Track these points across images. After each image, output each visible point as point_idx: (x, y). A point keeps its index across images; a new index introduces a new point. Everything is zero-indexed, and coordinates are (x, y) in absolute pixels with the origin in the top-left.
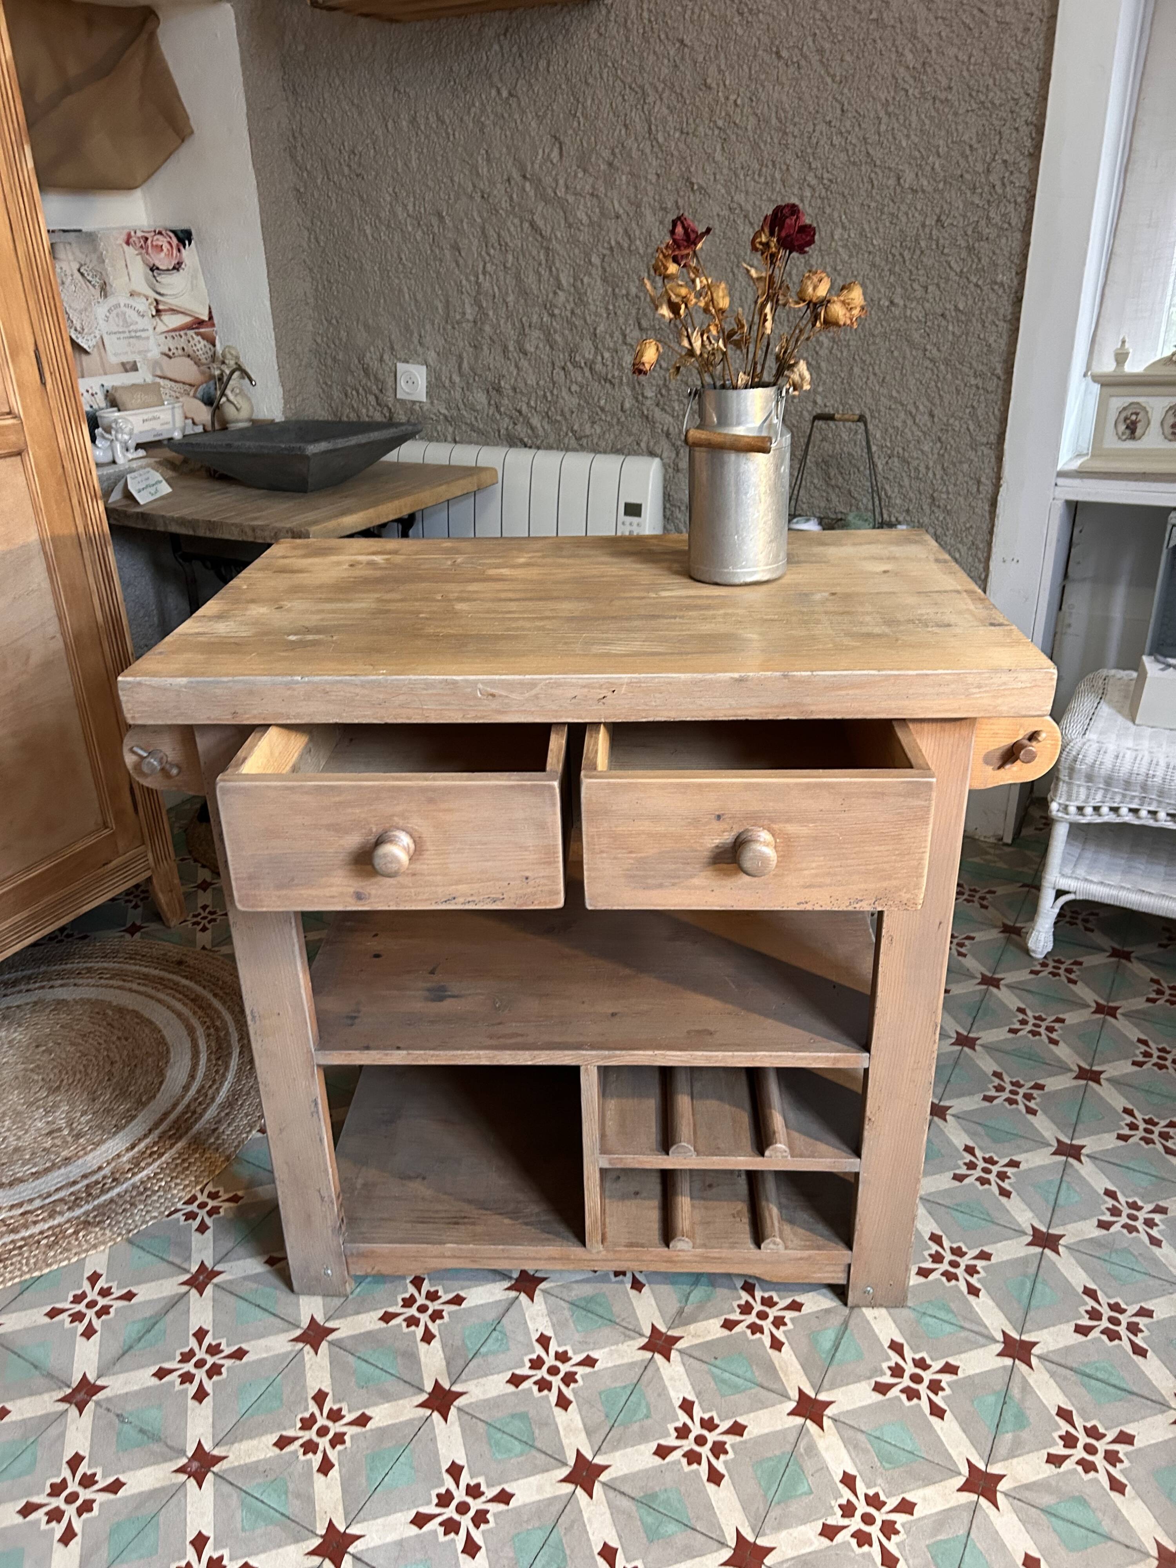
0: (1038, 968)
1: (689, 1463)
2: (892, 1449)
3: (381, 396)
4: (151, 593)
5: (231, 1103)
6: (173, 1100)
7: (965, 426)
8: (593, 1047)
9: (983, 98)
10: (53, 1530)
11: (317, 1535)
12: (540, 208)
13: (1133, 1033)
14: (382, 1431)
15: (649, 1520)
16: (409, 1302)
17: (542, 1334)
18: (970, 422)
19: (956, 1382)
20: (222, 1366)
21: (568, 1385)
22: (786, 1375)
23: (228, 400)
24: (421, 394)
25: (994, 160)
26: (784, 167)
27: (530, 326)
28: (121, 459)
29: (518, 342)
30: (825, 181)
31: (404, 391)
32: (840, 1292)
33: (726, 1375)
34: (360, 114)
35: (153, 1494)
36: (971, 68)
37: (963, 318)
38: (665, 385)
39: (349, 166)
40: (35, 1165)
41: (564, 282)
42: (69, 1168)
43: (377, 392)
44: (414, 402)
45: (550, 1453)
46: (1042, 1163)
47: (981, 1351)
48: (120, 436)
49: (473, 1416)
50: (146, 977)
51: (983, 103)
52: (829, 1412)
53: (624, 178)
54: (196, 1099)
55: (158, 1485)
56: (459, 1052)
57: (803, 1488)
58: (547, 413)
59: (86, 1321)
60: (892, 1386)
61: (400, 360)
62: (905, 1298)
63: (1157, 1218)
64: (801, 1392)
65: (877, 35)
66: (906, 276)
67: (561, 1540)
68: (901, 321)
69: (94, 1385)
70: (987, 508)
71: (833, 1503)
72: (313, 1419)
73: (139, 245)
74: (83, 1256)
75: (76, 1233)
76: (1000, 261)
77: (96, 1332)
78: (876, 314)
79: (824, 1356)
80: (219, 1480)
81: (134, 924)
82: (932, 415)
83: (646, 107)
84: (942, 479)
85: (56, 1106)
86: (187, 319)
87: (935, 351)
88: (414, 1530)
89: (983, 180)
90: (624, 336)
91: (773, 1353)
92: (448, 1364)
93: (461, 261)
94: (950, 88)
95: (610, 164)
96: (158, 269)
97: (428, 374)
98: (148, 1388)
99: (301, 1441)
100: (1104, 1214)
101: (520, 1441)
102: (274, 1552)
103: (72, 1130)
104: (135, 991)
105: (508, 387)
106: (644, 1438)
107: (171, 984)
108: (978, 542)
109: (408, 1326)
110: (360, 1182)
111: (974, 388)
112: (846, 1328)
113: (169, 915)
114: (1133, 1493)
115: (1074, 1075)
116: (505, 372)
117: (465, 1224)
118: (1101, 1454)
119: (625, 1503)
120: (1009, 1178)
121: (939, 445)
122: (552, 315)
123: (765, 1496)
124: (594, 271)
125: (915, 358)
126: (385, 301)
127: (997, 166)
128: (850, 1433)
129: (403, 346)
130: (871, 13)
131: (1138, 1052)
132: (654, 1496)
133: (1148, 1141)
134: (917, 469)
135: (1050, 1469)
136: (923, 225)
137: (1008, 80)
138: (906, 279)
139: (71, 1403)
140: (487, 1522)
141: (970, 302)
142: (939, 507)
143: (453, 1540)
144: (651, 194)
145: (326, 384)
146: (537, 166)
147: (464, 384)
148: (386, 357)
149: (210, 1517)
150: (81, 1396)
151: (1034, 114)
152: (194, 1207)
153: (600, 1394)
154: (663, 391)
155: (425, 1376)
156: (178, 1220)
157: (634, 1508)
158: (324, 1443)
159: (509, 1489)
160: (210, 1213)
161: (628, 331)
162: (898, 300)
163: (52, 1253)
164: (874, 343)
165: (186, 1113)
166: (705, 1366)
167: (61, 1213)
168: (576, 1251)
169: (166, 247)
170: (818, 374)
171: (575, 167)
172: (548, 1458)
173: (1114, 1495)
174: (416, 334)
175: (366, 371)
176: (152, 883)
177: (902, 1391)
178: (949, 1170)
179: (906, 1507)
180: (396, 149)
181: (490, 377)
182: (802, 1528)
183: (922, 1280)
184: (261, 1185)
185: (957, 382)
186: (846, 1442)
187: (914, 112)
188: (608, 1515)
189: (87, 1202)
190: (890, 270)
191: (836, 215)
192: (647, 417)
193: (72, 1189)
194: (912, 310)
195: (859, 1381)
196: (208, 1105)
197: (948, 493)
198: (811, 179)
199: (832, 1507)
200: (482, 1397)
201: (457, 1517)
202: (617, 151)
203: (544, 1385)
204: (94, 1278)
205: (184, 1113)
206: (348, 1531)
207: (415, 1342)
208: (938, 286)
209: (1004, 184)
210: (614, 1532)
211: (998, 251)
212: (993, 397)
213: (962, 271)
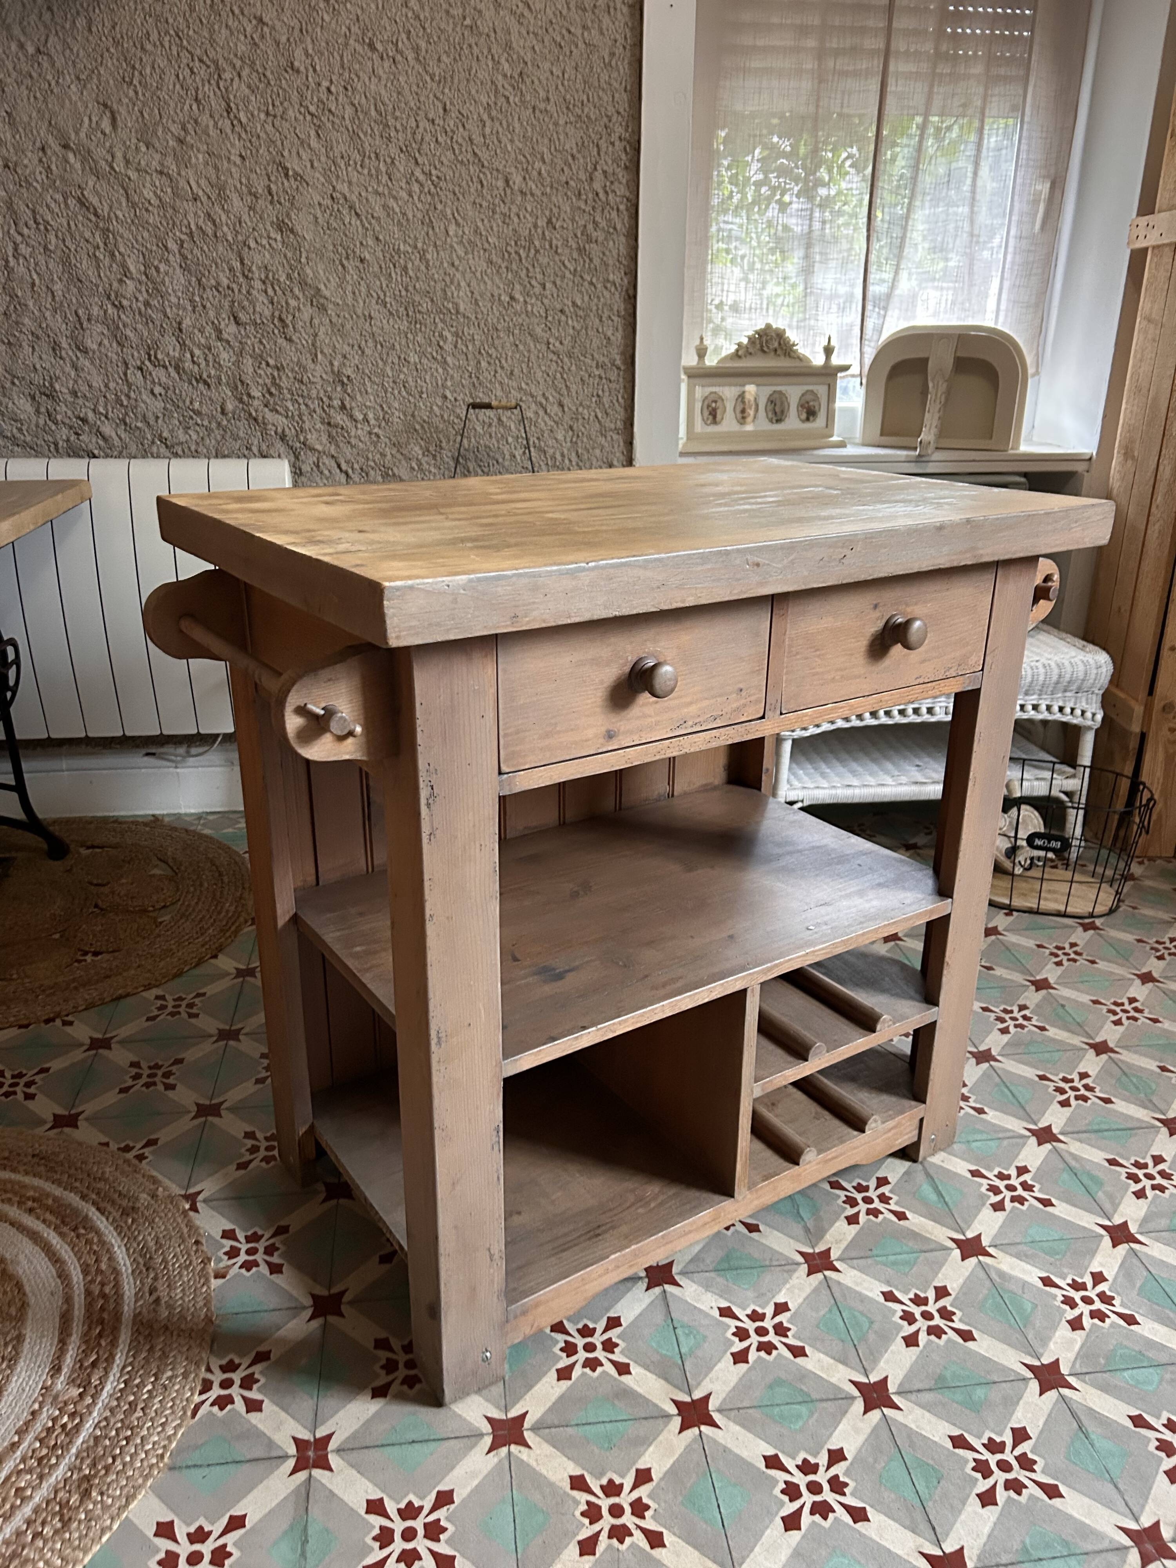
1: (938, 1337)
2: (1050, 1244)
6: (59, 1298)
7: (593, 414)
9: (580, 112)
15: (959, 1397)
16: (570, 1349)
17: (719, 1309)
18: (598, 411)
19: (1035, 1177)
20: (438, 1520)
21: (786, 1336)
22: (930, 1233)
25: (595, 169)
26: (389, 160)
27: (89, 320)
29: (73, 338)
30: (434, 178)
33: (892, 1258)
36: (566, 83)
37: (581, 313)
38: (274, 383)
41: (132, 268)
45: (832, 1397)
47: (1027, 1148)
49: (739, 1409)
51: (580, 117)
52: (985, 1242)
53: (200, 156)
57: (1028, 1307)
58: (122, 420)
60: (1002, 1202)
63: (1027, 1013)
64: (952, 1240)
65: (472, 41)
66: (523, 274)
67: (917, 1457)
68: (523, 316)
71: (1056, 1303)
72: (594, 1507)
74: (125, 1514)
75: (85, 1496)
76: (611, 262)
78: (498, 310)
79: (940, 1207)
82: (561, 405)
83: (221, 84)
87: (557, 344)
88: (796, 1534)
89: (587, 188)
90: (219, 331)
91: (904, 1223)
92: (666, 1380)
94: (548, 99)
95: (181, 141)
99: (604, 1535)
100: (996, 1024)
101: (800, 1403)
105: (65, 390)
106: (887, 1339)
109: (593, 1370)
112: (932, 1178)
116: (58, 373)
117: (605, 1232)
118: (1158, 1176)
119: (927, 1397)
121: (570, 433)
122: (120, 307)
123: (1011, 1326)
124: (171, 258)
125: (539, 351)
127: (598, 175)
128: (1014, 1248)
130: (464, 18)
132: (941, 1378)
135: (1144, 1202)
136: (536, 226)
137: (600, 98)
138: (524, 276)
140: (846, 1484)
141: (586, 298)
143: (837, 1519)
144: (236, 176)
146: (82, 135)
151: (626, 131)
152: (217, 1392)
153: (818, 1327)
154: (273, 390)
155: (658, 1402)
156: (212, 1414)
157: (940, 1396)
158: (628, 1520)
159: (832, 1447)
160: (246, 1387)
161: (222, 326)
162: (517, 296)
163: (75, 1535)
164: (498, 337)
165: (94, 1300)
166: (870, 1261)
168: (725, 1207)
170: (445, 369)
171: (134, 141)
172: (836, 1402)
177: (1012, 1201)
179: (1098, 1278)
181: (37, 379)
182: (1058, 1334)
184: (280, 1326)
185: (582, 373)
186: (1018, 1256)
187: (516, 118)
188: (927, 1414)
189: (60, 1457)
190: (507, 268)
191: (449, 212)
192: (255, 420)
194: (532, 305)
195: (980, 1211)
198: (418, 173)
199: (1059, 1307)
200: (728, 1389)
201: (818, 1498)
202: (189, 126)
203: (767, 1347)
204: (165, 1531)
205: (90, 1304)
207: (616, 1379)
208: (554, 283)
209: (606, 193)
210: (946, 1424)
211: (607, 253)
212: (613, 386)
213: (575, 270)
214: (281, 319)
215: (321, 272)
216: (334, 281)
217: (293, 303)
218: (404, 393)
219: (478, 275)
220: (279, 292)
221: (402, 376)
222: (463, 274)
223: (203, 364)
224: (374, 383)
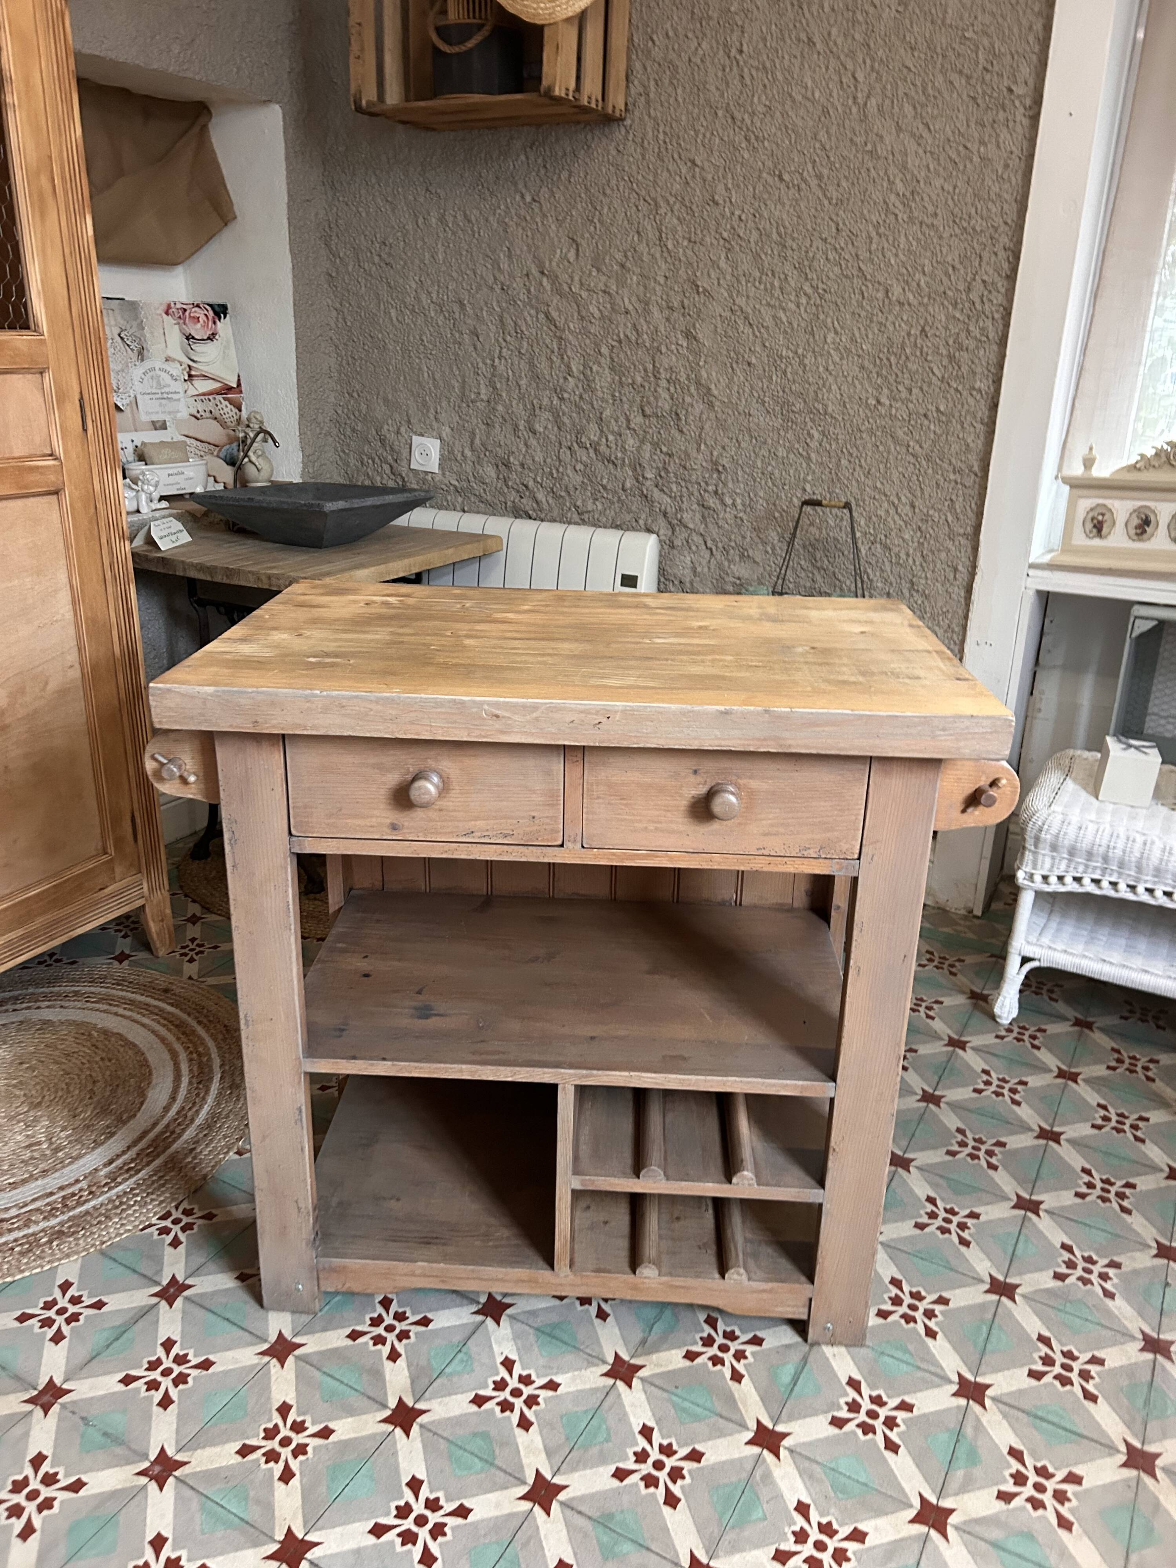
0: (1003, 1033)
1: (647, 1486)
2: (847, 1481)
3: (395, 465)
4: (163, 636)
5: (209, 1126)
6: (152, 1120)
7: (943, 517)
8: (571, 1066)
9: (965, 225)
10: (12, 1525)
11: (275, 1541)
12: (555, 301)
13: (1093, 1098)
14: (345, 1445)
15: (605, 1539)
16: (376, 1322)
17: (506, 1358)
18: (949, 514)
19: (911, 1419)
20: (189, 1375)
21: (530, 1407)
22: (745, 1405)
23: (250, 461)
24: (433, 466)
25: (974, 279)
26: (782, 276)
27: (540, 408)
28: (144, 509)
29: (528, 422)
30: (821, 291)
31: (418, 462)
32: (800, 1327)
33: (687, 1405)
34: (393, 211)
35: (114, 1494)
36: (956, 197)
37: (944, 419)
38: (665, 469)
39: (380, 256)
40: (13, 1176)
41: (574, 369)
42: (46, 1181)
43: (391, 461)
44: (427, 473)
45: (509, 1470)
46: (1001, 1216)
47: (936, 1391)
48: (146, 487)
49: (435, 1434)
50: (132, 1002)
51: (965, 229)
52: (786, 1443)
53: (635, 278)
54: (176, 1120)
55: (119, 1487)
56: (442, 1065)
57: (758, 1514)
58: (552, 489)
59: (55, 1327)
60: (848, 1420)
61: (415, 433)
62: (864, 1336)
63: (1111, 1272)
64: (759, 1422)
65: (870, 164)
66: (892, 379)
67: (517, 1556)
68: (887, 419)
69: (60, 1389)
70: (963, 594)
71: (786, 1529)
72: (276, 1430)
73: (177, 315)
74: (56, 1264)
75: (50, 1242)
76: (979, 370)
77: (64, 1337)
78: (864, 412)
79: (783, 1389)
80: (180, 1485)
81: (122, 952)
82: (913, 506)
83: (658, 217)
84: (921, 565)
85: (36, 1120)
86: (217, 385)
87: (917, 447)
88: (372, 1540)
89: (964, 297)
90: (628, 421)
91: (733, 1385)
92: (412, 1382)
93: (479, 346)
94: (936, 214)
95: (623, 266)
96: (193, 338)
97: (442, 448)
98: (114, 1393)
99: (263, 1451)
100: (1059, 1266)
101: (481, 1459)
102: (232, 1555)
103: (51, 1144)
104: (122, 1016)
105: (517, 463)
106: (603, 1460)
107: (156, 1011)
108: (954, 626)
109: (375, 1344)
110: (334, 1201)
111: (953, 483)
112: (805, 1364)
113: (158, 944)
114: (1080, 1531)
115: (1035, 1134)
116: (514, 449)
117: (436, 1244)
118: (1050, 1493)
119: (581, 1521)
120: (968, 1228)
121: (919, 534)
122: (562, 399)
123: (720, 1520)
124: (603, 360)
125: (899, 453)
126: (405, 378)
127: (977, 285)
128: (807, 1464)
129: (420, 421)
131: (1097, 1116)
132: (611, 1516)
133: (1104, 1200)
134: (898, 556)
135: (1000, 1505)
136: (909, 334)
137: (989, 210)
138: (892, 381)
139: (36, 1405)
140: (445, 1534)
141: (951, 405)
142: (918, 591)
143: (410, 1552)
144: (659, 293)
145: (344, 452)
146: (554, 264)
147: (474, 459)
148: (403, 430)
149: (170, 1517)
150: (46, 1398)
152: (168, 1223)
153: (562, 1417)
154: (663, 474)
155: (389, 1393)
156: (151, 1234)
157: (591, 1528)
158: (286, 1453)
159: (468, 1504)
160: (183, 1229)
161: (632, 417)
162: (884, 400)
163: (25, 1261)
164: (861, 438)
165: (165, 1132)
166: (665, 1395)
167: (36, 1223)
168: (545, 1274)
169: (202, 318)
170: (808, 465)
171: (589, 267)
172: (508, 1477)
173: (1061, 1532)
174: (432, 411)
175: (382, 441)
176: (144, 911)
177: (858, 1426)
178: (912, 1218)
179: (858, 1536)
180: (425, 243)
181: (500, 453)
182: (755, 1552)
183: (880, 1321)
184: (236, 1204)
185: (939, 477)
186: (802, 1472)
187: (902, 234)
188: (565, 1532)
189: (63, 1213)
190: (877, 373)
191: (829, 320)
192: (646, 497)
193: (48, 1200)
194: (897, 409)
195: (816, 1415)
196: (188, 1126)
197: (926, 578)
198: (807, 288)
199: (785, 1534)
200: (444, 1415)
201: (415, 1529)
202: (629, 254)
203: (506, 1406)
204: (65, 1287)
205: (162, 1133)
206: (306, 1538)
207: (381, 1359)
208: (921, 389)
209: (983, 302)
210: (570, 1549)
211: (976, 361)
212: (970, 491)
213: (943, 377)
214: (677, 414)
215: (714, 374)
216: (724, 380)
217: (688, 399)
218: (770, 484)
219: (850, 379)
220: (679, 390)
221: (770, 468)
222: (836, 378)
223: (614, 446)
224: (745, 472)
